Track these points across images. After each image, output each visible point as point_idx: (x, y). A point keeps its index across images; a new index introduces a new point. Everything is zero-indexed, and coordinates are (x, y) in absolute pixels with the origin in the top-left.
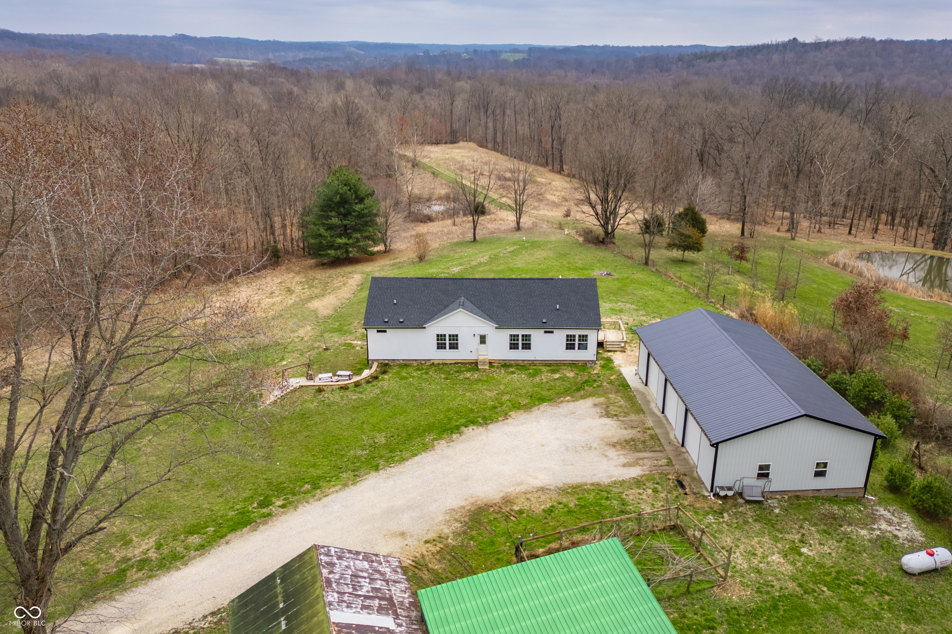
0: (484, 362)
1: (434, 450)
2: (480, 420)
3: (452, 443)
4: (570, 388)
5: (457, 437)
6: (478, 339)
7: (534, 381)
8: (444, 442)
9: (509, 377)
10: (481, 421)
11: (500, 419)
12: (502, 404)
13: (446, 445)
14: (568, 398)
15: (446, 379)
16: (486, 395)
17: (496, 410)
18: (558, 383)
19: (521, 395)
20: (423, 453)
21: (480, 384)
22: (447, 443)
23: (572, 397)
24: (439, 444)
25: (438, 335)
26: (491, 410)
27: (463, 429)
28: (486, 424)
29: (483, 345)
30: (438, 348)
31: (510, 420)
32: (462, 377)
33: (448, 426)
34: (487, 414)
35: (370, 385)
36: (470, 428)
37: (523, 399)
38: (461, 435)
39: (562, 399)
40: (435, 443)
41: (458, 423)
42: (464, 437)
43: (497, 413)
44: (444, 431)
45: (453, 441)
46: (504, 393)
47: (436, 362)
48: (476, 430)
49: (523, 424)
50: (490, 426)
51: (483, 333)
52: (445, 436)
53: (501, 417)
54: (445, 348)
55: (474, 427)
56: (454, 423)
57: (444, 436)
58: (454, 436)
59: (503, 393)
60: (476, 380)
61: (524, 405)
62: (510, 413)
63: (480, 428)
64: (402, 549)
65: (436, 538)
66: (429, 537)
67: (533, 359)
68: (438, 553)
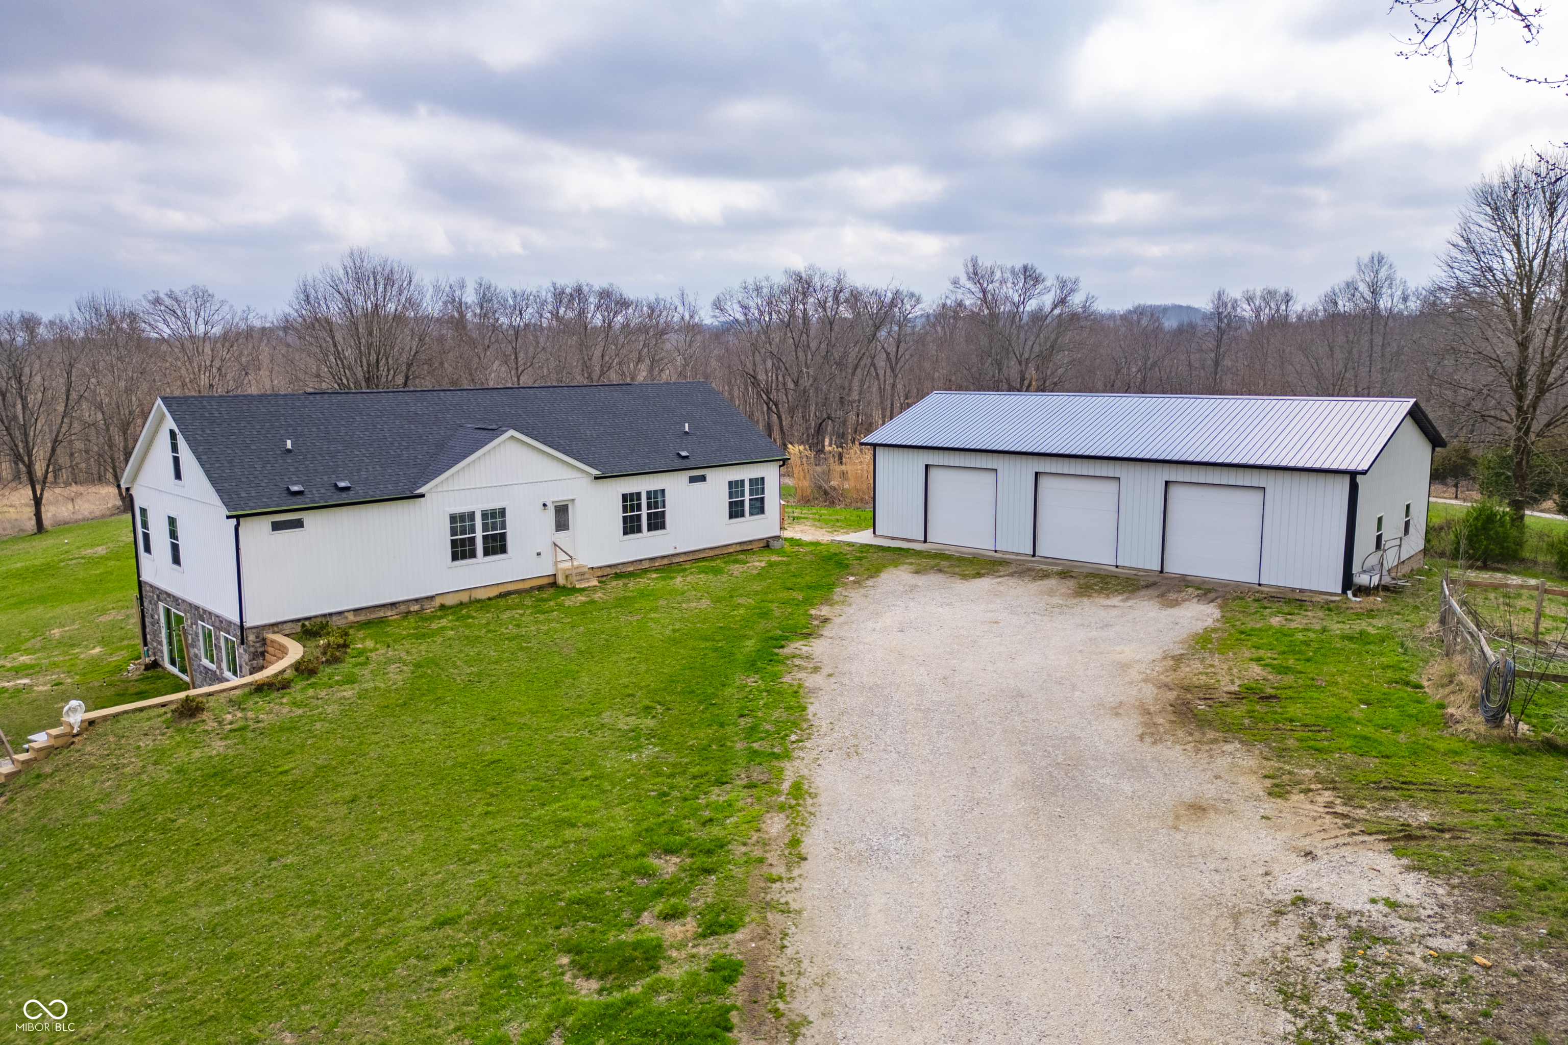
0: (582, 574)
6: (550, 516)
7: (739, 576)
14: (851, 578)
17: (775, 616)
18: (789, 568)
22: (812, 673)
25: (453, 518)
29: (564, 534)
30: (455, 556)
37: (784, 594)
39: (845, 580)
45: (818, 668)
47: (449, 601)
48: (813, 645)
50: (827, 634)
51: (561, 497)
54: (473, 555)
55: (801, 643)
63: (814, 640)
64: (1280, 828)
65: (1268, 783)
66: (1257, 787)
67: (672, 551)
68: (1350, 798)
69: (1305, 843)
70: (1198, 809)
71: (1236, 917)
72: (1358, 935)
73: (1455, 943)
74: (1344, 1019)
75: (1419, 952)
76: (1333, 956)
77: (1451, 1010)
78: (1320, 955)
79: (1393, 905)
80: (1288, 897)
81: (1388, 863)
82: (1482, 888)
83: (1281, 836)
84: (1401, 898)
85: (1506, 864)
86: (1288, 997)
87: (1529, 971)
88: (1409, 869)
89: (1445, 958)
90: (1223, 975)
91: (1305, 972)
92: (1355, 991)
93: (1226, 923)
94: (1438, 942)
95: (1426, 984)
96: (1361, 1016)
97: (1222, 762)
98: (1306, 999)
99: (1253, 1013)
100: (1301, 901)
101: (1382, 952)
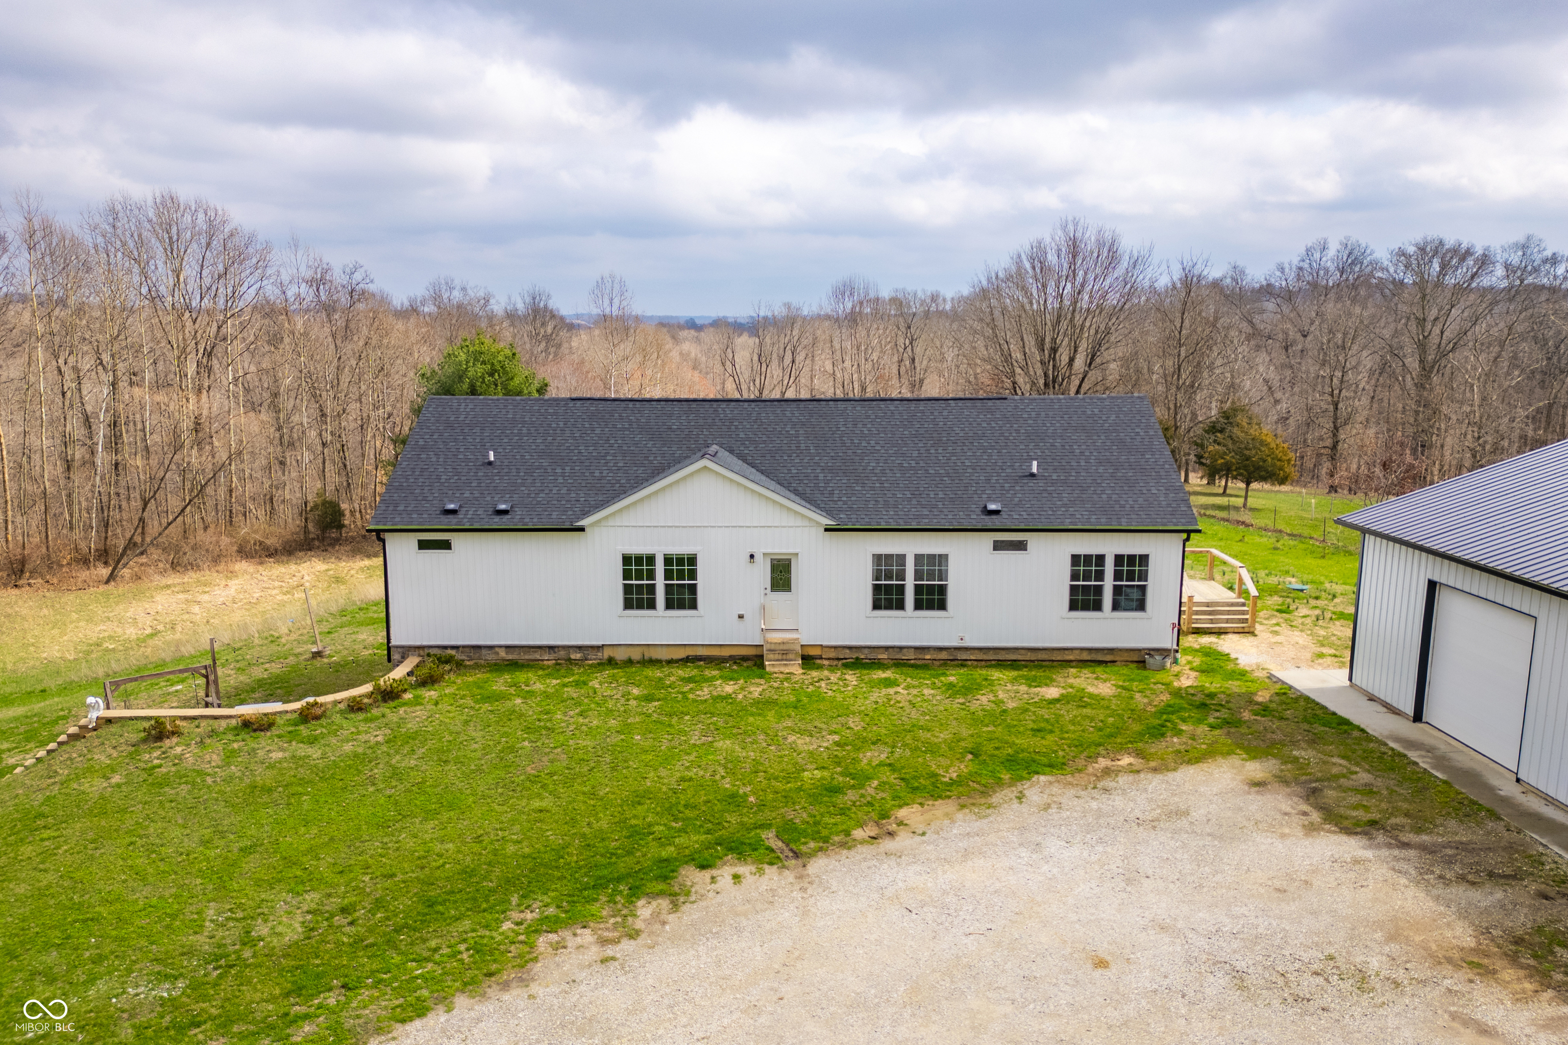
0: (785, 653)
1: (524, 982)
2: (770, 838)
3: (627, 945)
4: (1118, 731)
5: (656, 915)
6: (763, 573)
7: (974, 706)
8: (586, 936)
9: (878, 695)
10: (776, 844)
11: (858, 833)
12: (861, 779)
13: (594, 952)
14: (1126, 760)
15: (649, 699)
16: (793, 748)
17: (840, 800)
18: (1068, 713)
19: (932, 749)
20: (461, 1001)
21: (771, 715)
22: (604, 942)
23: (1139, 754)
24: (559, 946)
25: (627, 559)
26: (814, 799)
27: (692, 876)
28: (797, 855)
29: (781, 596)
30: (628, 605)
31: (903, 841)
32: (705, 692)
33: (623, 865)
34: (800, 816)
35: (361, 716)
36: (725, 873)
37: (944, 762)
38: (675, 907)
39: (1103, 762)
40: (543, 942)
41: (669, 851)
42: (690, 913)
43: (843, 812)
44: (600, 885)
45: (634, 935)
46: (864, 740)
47: (620, 655)
48: (749, 880)
49: (966, 854)
50: (818, 865)
52: (601, 908)
53: (861, 825)
54: (652, 605)
55: (742, 870)
56: (654, 851)
57: (594, 908)
58: (644, 910)
59: (862, 742)
60: (756, 703)
61: (953, 782)
62: (902, 813)
63: (771, 872)
67: (955, 643)
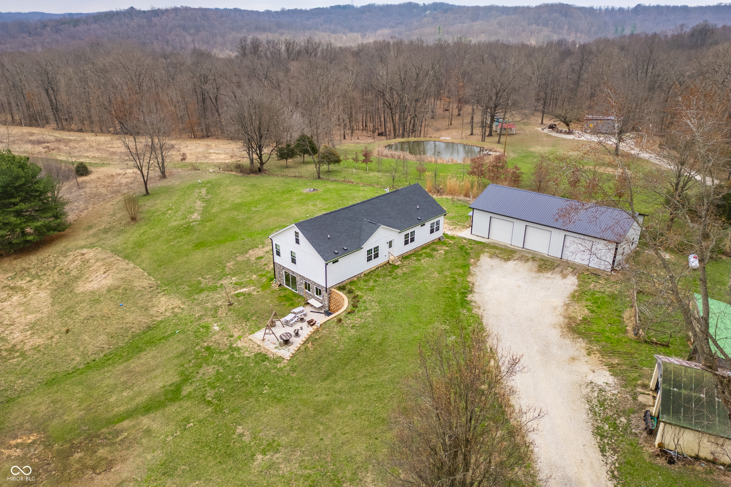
1: (482, 316)
2: (464, 290)
3: (482, 308)
4: (463, 255)
6: (388, 245)
8: (476, 310)
9: (423, 263)
11: (470, 285)
15: (394, 278)
19: (451, 269)
22: (479, 309)
25: (368, 251)
26: (456, 283)
27: (467, 299)
28: (471, 291)
29: (391, 248)
30: (368, 261)
31: (476, 283)
33: (458, 301)
35: (361, 302)
36: (470, 297)
37: (457, 270)
38: (475, 302)
42: (478, 302)
43: (463, 283)
44: (462, 305)
48: (474, 296)
49: (487, 282)
50: (476, 291)
51: (390, 239)
52: (469, 307)
54: (371, 259)
58: (473, 304)
59: (441, 272)
61: (464, 273)
64: (589, 364)
65: (587, 351)
66: (584, 352)
67: (416, 247)
68: (603, 356)
69: (593, 368)
70: (573, 359)
71: (580, 386)
72: (600, 390)
73: (615, 392)
74: (596, 406)
75: (610, 393)
76: (596, 394)
77: (613, 404)
78: (594, 394)
79: (607, 383)
80: (589, 382)
81: (608, 373)
82: (623, 380)
83: (589, 366)
84: (609, 382)
85: (628, 374)
86: (588, 402)
87: (626, 397)
88: (611, 375)
89: (614, 395)
90: (578, 398)
91: (591, 397)
92: (599, 401)
93: (578, 387)
94: (613, 392)
95: (610, 400)
96: (599, 405)
97: (578, 345)
98: (591, 402)
99: (583, 405)
100: (591, 383)
101: (604, 393)
